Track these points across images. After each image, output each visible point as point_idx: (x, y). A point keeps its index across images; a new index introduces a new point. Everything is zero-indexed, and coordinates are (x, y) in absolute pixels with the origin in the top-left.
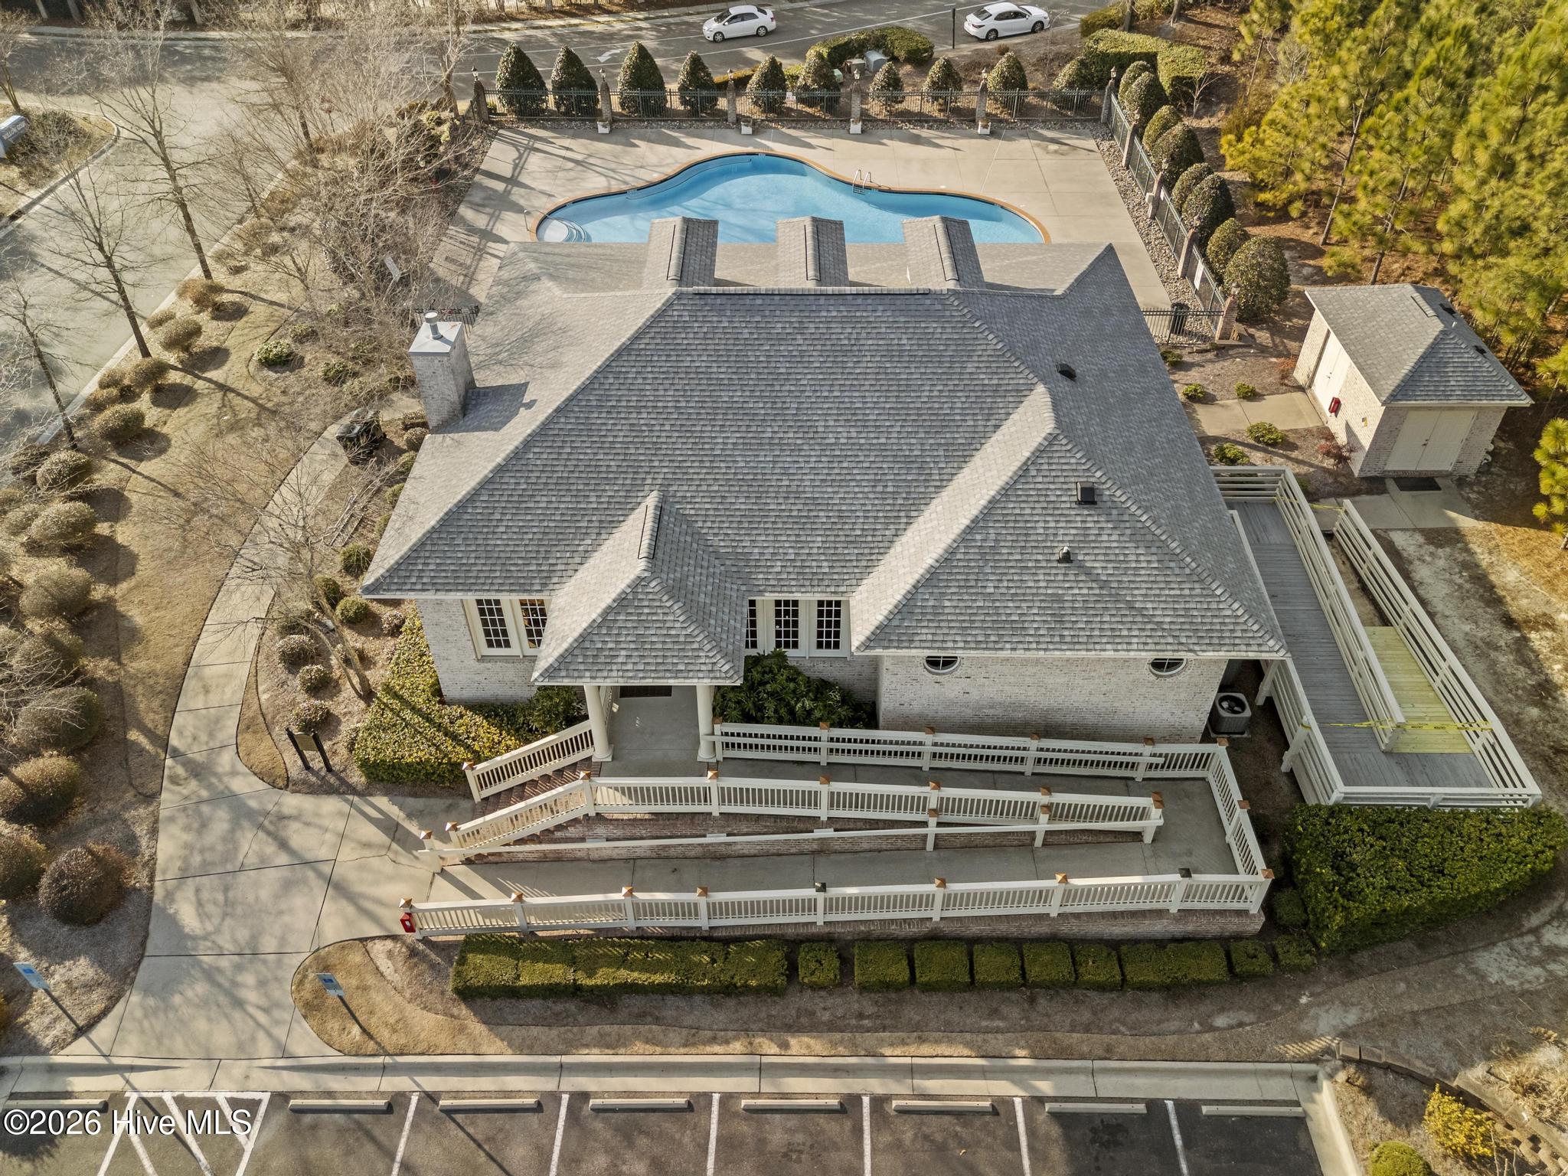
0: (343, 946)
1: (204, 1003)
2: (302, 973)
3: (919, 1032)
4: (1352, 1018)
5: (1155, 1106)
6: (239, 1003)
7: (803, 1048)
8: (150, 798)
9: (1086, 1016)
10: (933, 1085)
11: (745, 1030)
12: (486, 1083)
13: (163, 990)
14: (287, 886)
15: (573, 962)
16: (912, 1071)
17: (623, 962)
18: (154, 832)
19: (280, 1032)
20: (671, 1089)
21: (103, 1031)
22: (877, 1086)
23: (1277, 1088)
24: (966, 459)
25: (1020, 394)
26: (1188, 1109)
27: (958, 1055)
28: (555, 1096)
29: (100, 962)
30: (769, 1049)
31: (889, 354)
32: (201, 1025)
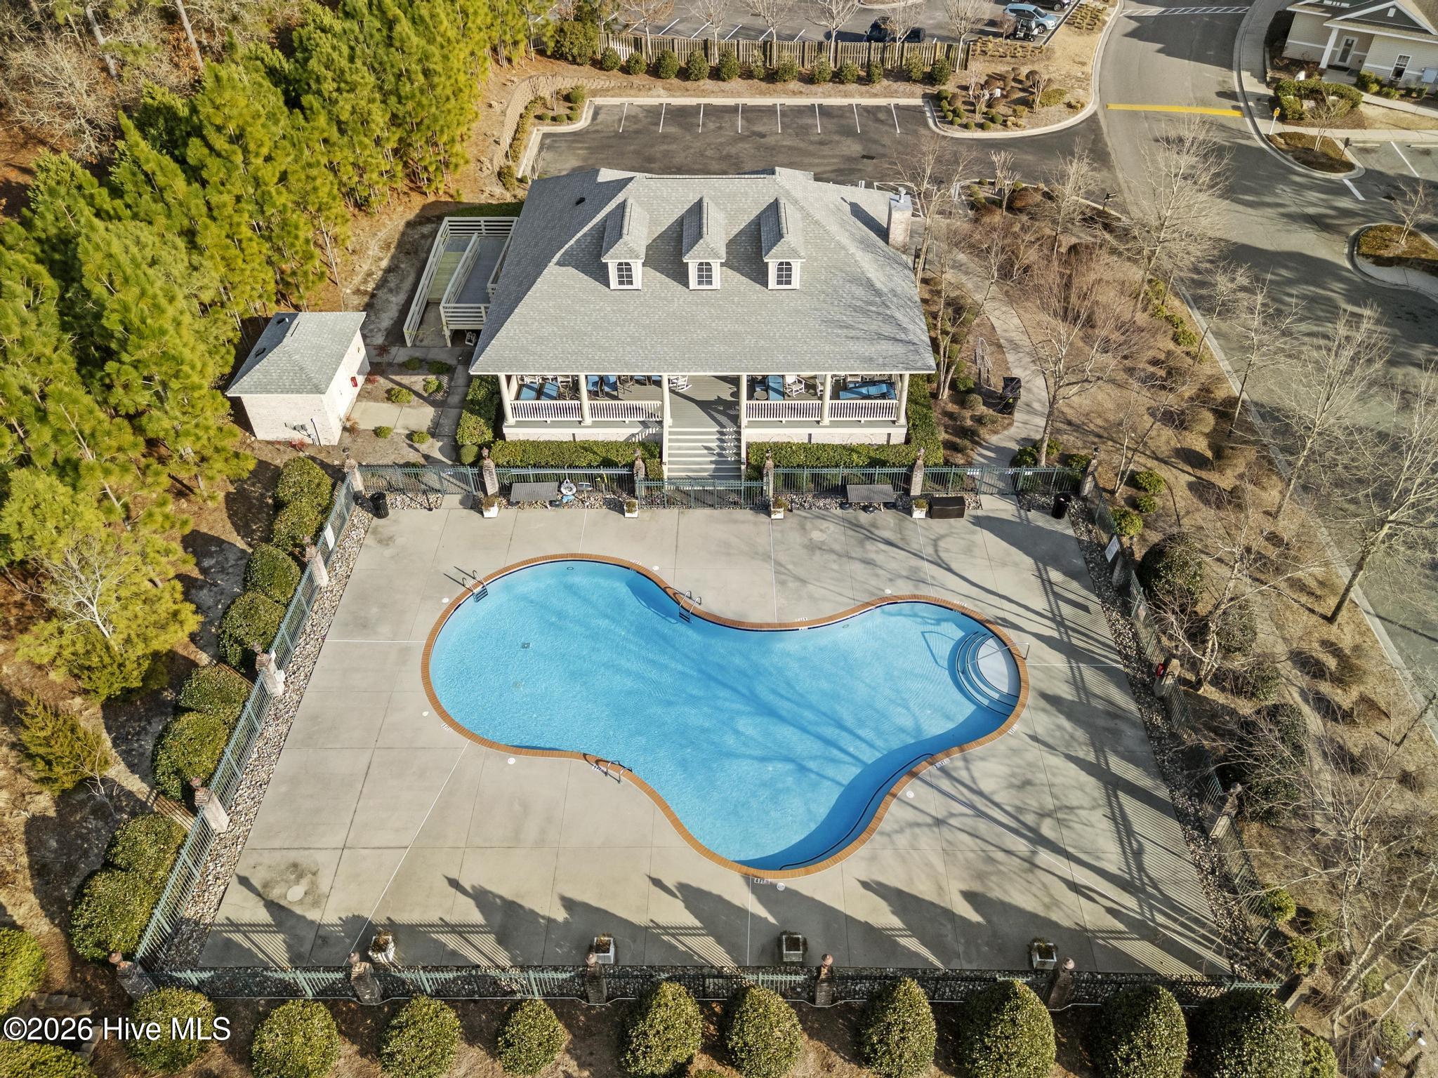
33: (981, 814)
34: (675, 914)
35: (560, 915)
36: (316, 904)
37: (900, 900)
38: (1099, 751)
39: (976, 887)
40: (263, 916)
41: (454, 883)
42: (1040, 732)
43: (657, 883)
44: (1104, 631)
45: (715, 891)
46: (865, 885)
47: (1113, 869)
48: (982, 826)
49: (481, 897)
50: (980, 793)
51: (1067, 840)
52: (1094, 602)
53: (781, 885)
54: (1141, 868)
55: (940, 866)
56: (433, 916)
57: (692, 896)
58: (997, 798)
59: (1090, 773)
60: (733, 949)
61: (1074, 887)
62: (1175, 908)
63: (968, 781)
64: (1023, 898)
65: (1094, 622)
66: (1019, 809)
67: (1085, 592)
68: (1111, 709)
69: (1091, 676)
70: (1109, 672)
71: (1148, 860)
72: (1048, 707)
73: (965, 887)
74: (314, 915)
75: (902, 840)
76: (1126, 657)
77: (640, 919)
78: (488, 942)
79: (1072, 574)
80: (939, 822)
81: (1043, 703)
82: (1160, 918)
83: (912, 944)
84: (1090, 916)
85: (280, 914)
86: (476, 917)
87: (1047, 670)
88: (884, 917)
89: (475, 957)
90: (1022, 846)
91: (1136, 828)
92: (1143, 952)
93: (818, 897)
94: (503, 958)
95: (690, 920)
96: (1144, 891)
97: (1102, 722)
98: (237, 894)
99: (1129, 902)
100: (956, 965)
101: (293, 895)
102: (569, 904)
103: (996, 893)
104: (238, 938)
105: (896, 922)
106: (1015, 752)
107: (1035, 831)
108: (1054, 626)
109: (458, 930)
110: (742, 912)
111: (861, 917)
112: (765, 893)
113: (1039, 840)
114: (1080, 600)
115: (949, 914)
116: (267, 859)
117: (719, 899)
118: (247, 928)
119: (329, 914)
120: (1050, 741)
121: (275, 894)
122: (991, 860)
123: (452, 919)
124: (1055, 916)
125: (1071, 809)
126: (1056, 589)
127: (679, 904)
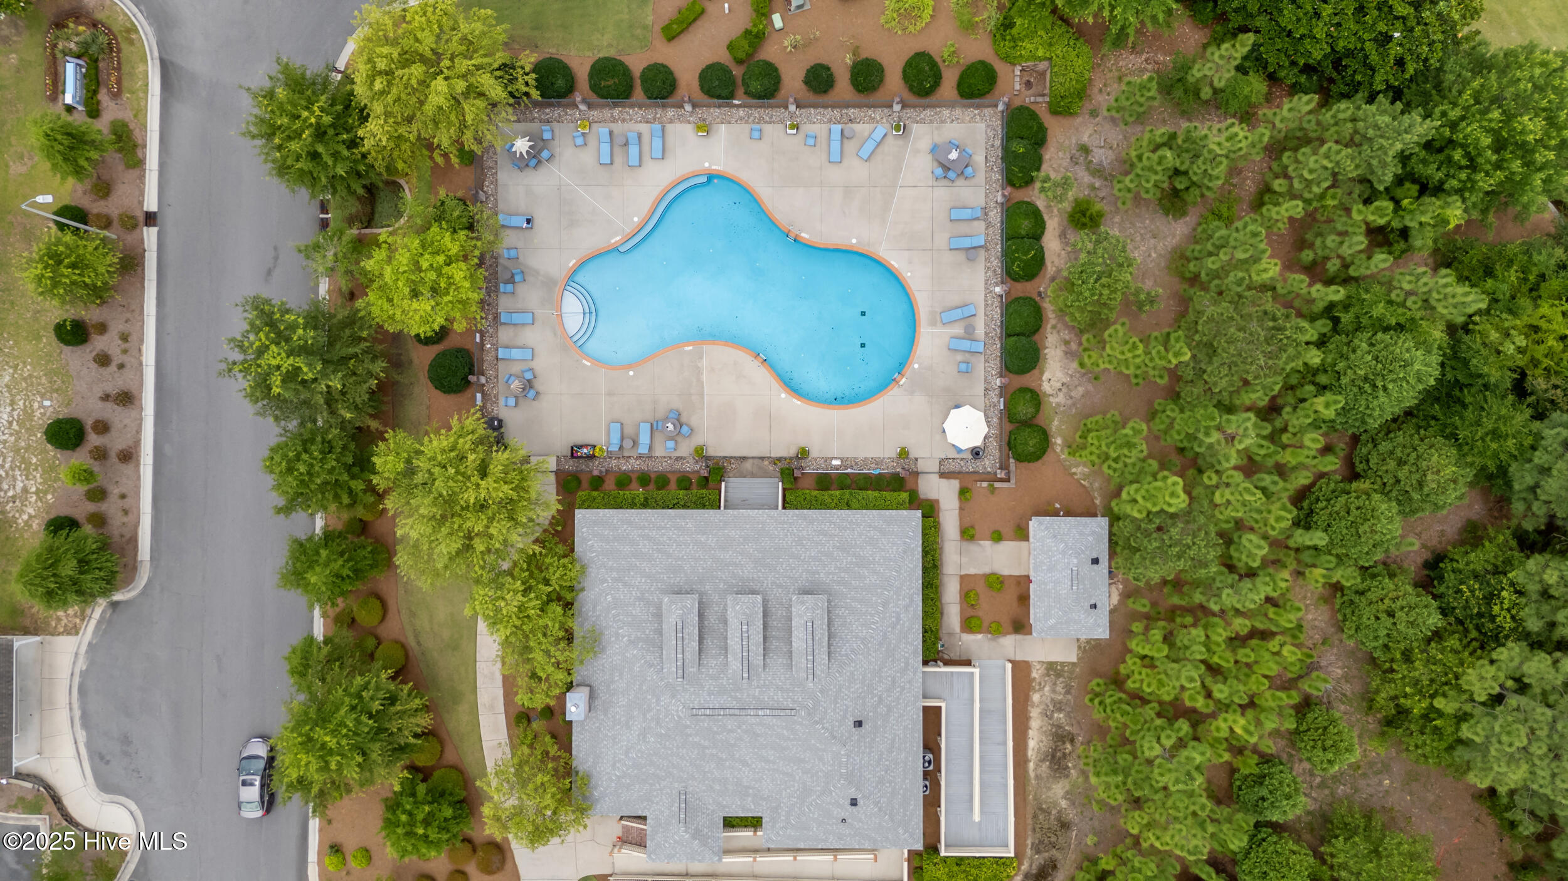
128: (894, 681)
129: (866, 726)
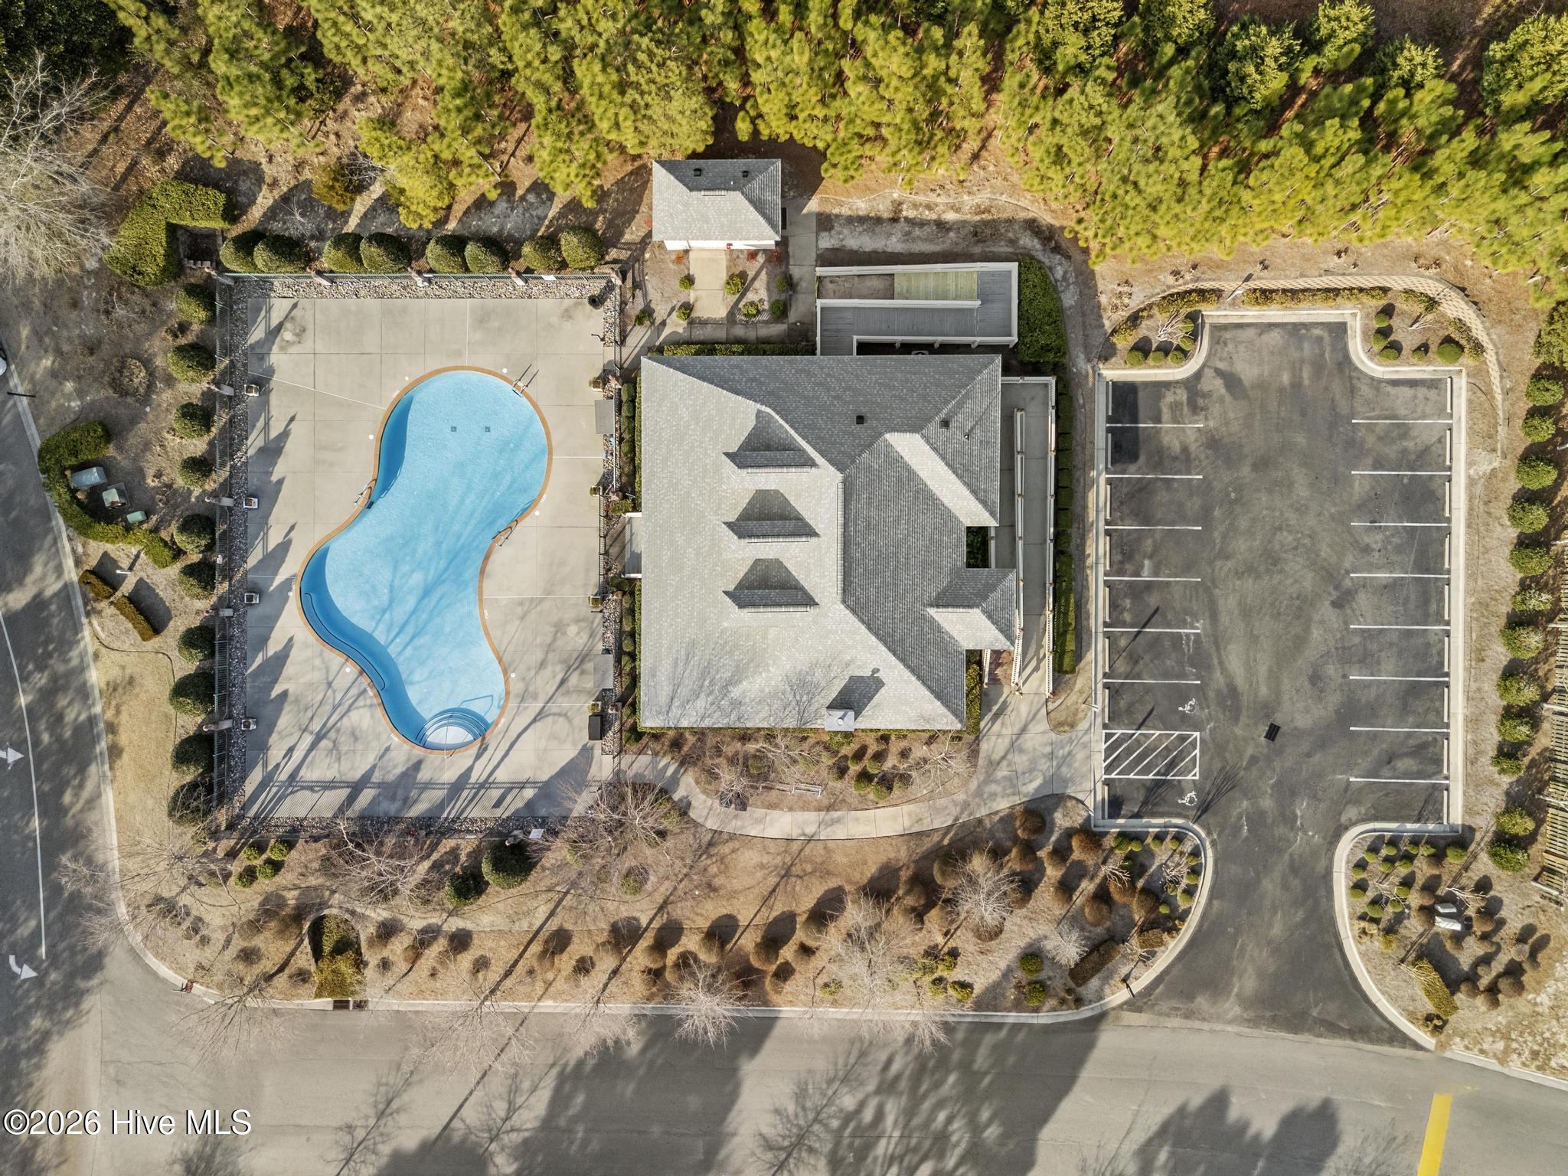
0: (1049, 721)
1: (1069, 766)
2: (1059, 733)
3: (1085, 507)
4: (1082, 356)
5: (1108, 430)
6: (1069, 753)
7: (1090, 550)
8: (980, 821)
9: (1079, 448)
10: (1101, 504)
11: (1083, 569)
12: (1100, 658)
13: (1066, 782)
14: (1021, 751)
15: (1065, 632)
16: (1097, 511)
17: (1066, 614)
18: (996, 813)
19: (1080, 734)
20: (1103, 593)
21: (1080, 796)
22: (1102, 523)
23: (1103, 389)
24: (914, 473)
25: (888, 445)
26: (1109, 420)
27: (1091, 496)
28: (1105, 633)
29: (1055, 809)
30: (1090, 561)
31: (870, 504)
32: (1077, 764)
33: (335, 708)
34: (275, 538)
35: (274, 478)
36: (282, 348)
37: (282, 658)
38: (379, 785)
39: (290, 698)
40: (274, 323)
41: (292, 419)
42: (392, 754)
43: (292, 528)
44: (475, 813)
45: (287, 559)
46: (291, 639)
47: (302, 773)
48: (328, 708)
49: (285, 435)
50: (348, 710)
51: (319, 753)
52: (501, 813)
53: (291, 594)
54: (303, 788)
55: (302, 680)
56: (274, 411)
57: (284, 547)
58: (345, 719)
59: (363, 776)
60: (256, 568)
61: (291, 750)
62: (280, 799)
63: (357, 704)
64: (284, 721)
65: (484, 808)
66: (338, 731)
67: (512, 809)
68: (410, 801)
69: (439, 794)
70: (441, 806)
71: (307, 793)
72: (411, 763)
73: (291, 691)
74: (275, 348)
75: (318, 662)
76: (453, 821)
77: (272, 520)
78: (260, 442)
79: (529, 804)
80: (330, 684)
81: (414, 760)
82: (274, 790)
83: (259, 660)
84: (275, 754)
85: (274, 332)
86: (273, 434)
87: (441, 769)
88: (274, 647)
89: (251, 438)
90: (316, 726)
91: (327, 793)
92: (255, 777)
93: (284, 613)
94: (251, 452)
95: (271, 546)
96: (290, 785)
97: (400, 793)
98: (287, 304)
99: (283, 776)
100: (248, 680)
101: (287, 335)
102: (280, 482)
103: (287, 708)
104: (263, 313)
105: (271, 653)
106: (378, 736)
107: (324, 736)
108: (481, 780)
109: (267, 424)
110: (275, 573)
111: (273, 635)
112: (287, 584)
113: (319, 737)
114: (505, 804)
115: (275, 681)
116: (309, 314)
117: (283, 562)
118: (268, 318)
119: (276, 358)
120: (386, 758)
121: (288, 325)
122: (306, 710)
123: (272, 422)
124: (274, 736)
125: (339, 759)
126: (515, 791)
127: (280, 540)
128: (821, 384)
129: (863, 411)
